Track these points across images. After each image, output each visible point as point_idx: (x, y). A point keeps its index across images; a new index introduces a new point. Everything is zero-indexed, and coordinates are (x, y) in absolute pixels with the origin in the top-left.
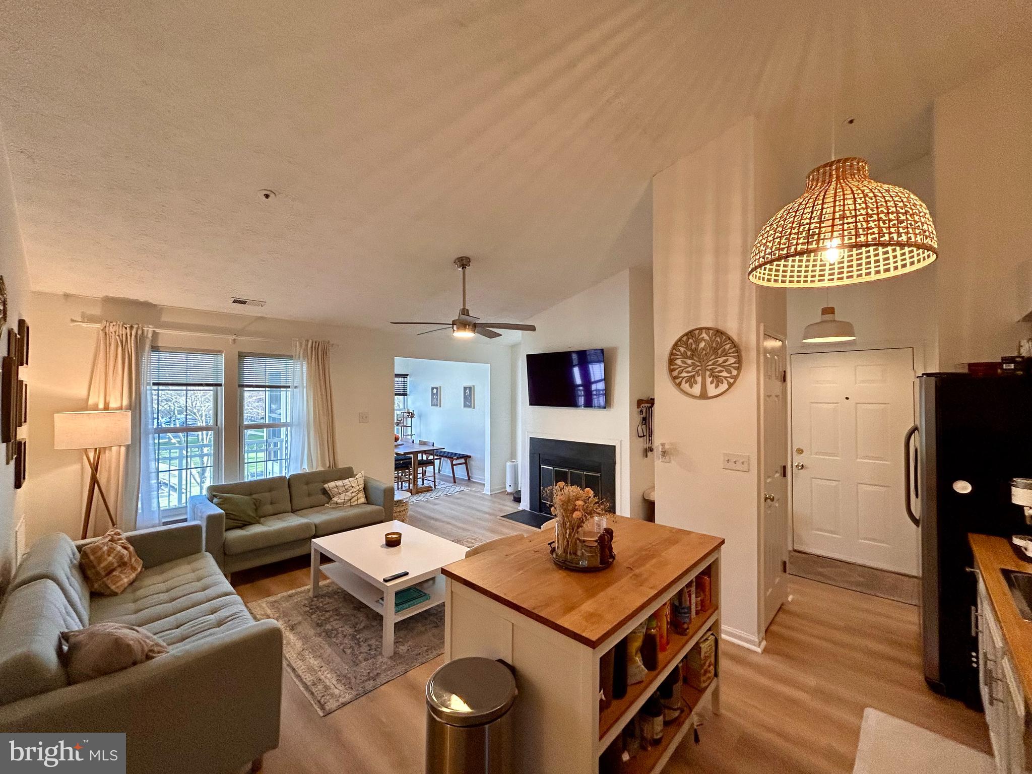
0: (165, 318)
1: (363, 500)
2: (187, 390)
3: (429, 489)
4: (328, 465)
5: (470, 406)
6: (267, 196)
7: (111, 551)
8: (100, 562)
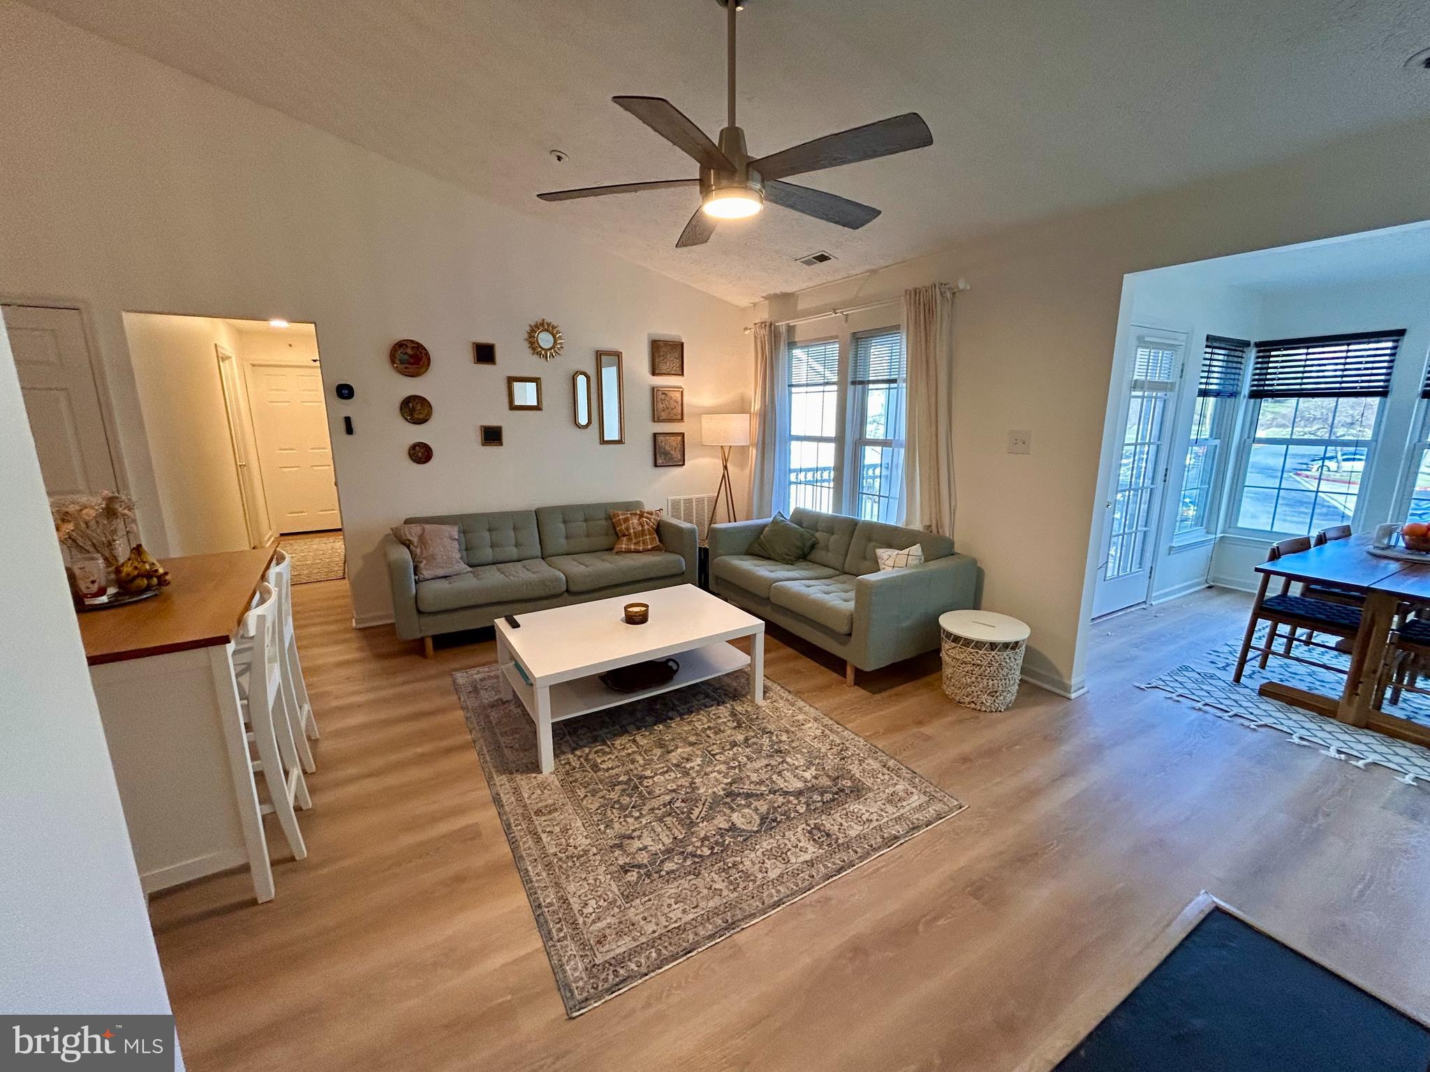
0: (801, 306)
6: (559, 158)
7: (628, 520)
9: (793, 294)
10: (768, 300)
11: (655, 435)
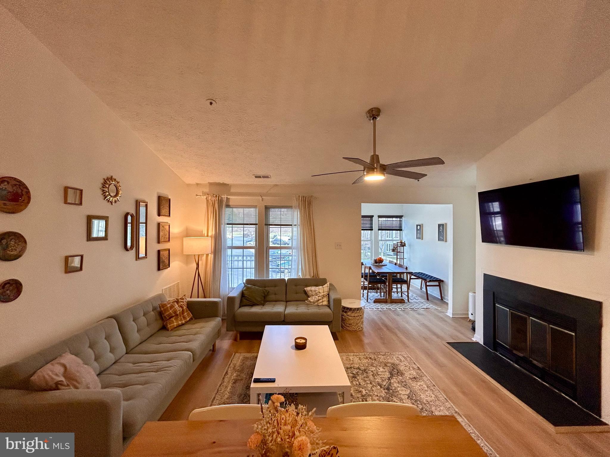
0: (233, 190)
1: (325, 303)
2: (244, 227)
3: (402, 301)
4: (312, 275)
5: (443, 240)
6: (211, 103)
7: (172, 307)
8: (165, 313)
9: (228, 185)
10: (211, 184)
11: (159, 251)
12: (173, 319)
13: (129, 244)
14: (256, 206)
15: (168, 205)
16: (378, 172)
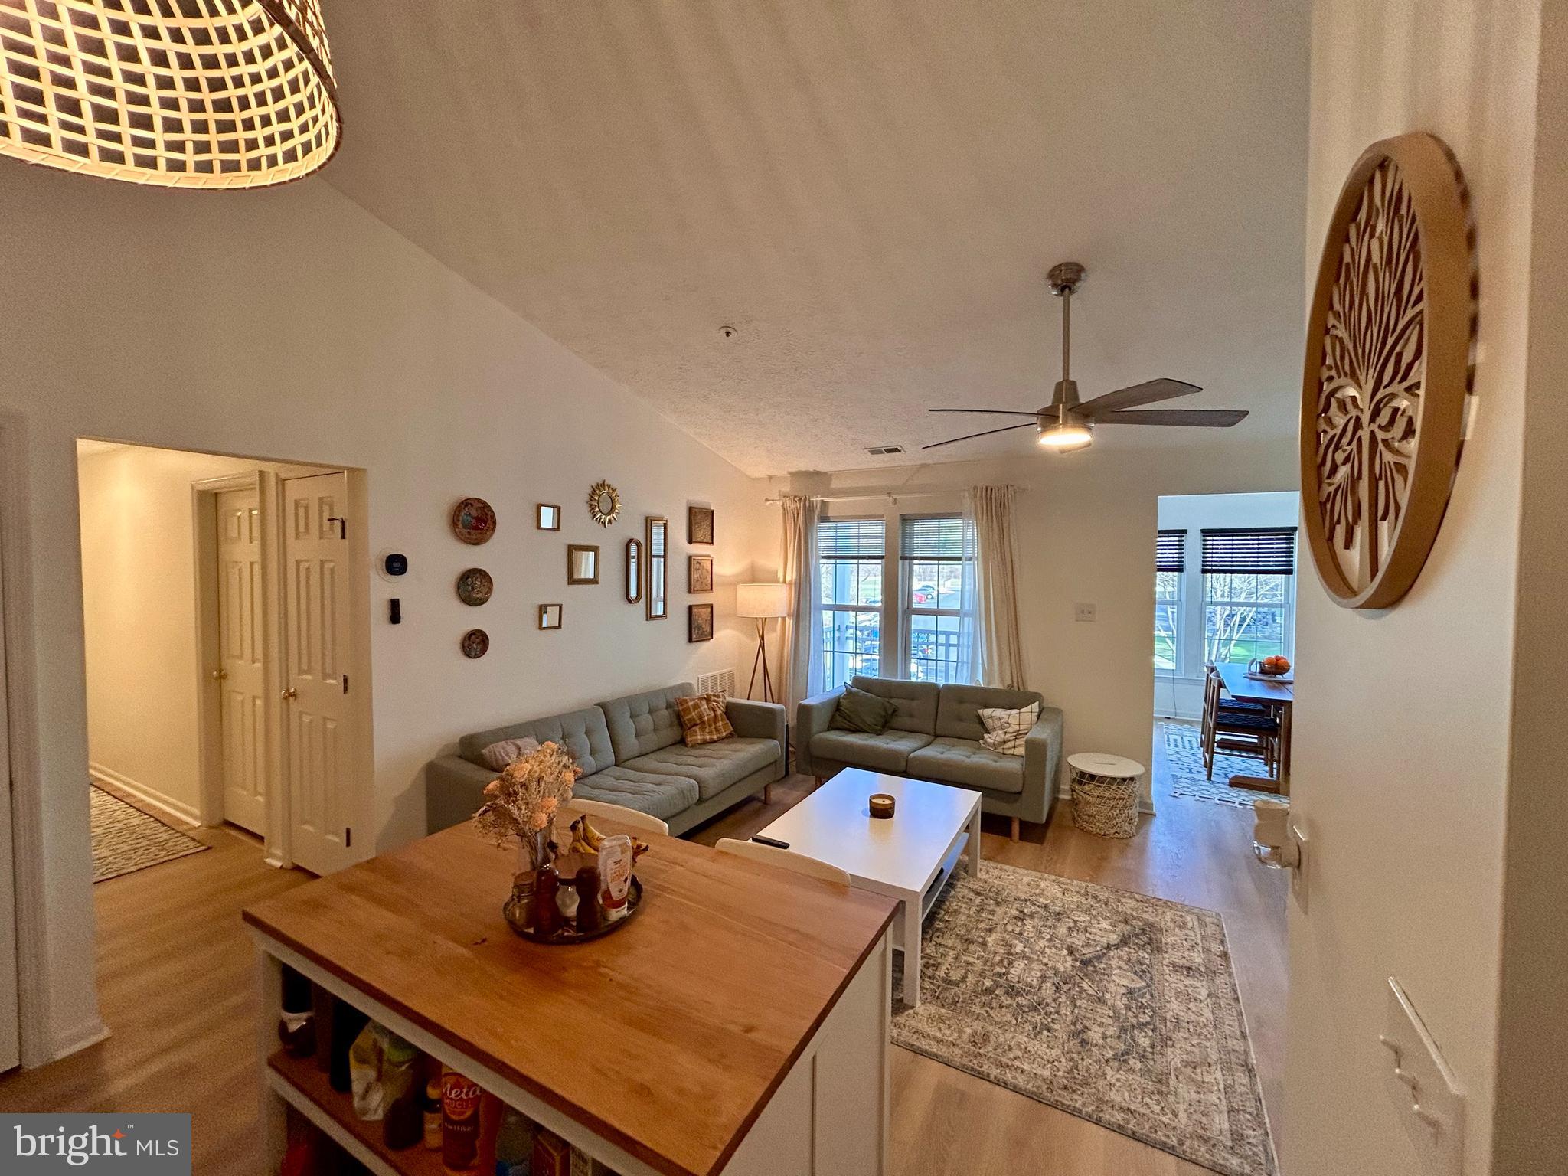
0: (835, 484)
2: (858, 564)
6: (728, 334)
7: (696, 707)
8: (685, 715)
9: (826, 473)
10: (793, 474)
11: (690, 608)
12: (697, 728)
13: (633, 594)
14: (882, 516)
15: (708, 522)
16: (1069, 425)
